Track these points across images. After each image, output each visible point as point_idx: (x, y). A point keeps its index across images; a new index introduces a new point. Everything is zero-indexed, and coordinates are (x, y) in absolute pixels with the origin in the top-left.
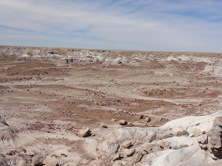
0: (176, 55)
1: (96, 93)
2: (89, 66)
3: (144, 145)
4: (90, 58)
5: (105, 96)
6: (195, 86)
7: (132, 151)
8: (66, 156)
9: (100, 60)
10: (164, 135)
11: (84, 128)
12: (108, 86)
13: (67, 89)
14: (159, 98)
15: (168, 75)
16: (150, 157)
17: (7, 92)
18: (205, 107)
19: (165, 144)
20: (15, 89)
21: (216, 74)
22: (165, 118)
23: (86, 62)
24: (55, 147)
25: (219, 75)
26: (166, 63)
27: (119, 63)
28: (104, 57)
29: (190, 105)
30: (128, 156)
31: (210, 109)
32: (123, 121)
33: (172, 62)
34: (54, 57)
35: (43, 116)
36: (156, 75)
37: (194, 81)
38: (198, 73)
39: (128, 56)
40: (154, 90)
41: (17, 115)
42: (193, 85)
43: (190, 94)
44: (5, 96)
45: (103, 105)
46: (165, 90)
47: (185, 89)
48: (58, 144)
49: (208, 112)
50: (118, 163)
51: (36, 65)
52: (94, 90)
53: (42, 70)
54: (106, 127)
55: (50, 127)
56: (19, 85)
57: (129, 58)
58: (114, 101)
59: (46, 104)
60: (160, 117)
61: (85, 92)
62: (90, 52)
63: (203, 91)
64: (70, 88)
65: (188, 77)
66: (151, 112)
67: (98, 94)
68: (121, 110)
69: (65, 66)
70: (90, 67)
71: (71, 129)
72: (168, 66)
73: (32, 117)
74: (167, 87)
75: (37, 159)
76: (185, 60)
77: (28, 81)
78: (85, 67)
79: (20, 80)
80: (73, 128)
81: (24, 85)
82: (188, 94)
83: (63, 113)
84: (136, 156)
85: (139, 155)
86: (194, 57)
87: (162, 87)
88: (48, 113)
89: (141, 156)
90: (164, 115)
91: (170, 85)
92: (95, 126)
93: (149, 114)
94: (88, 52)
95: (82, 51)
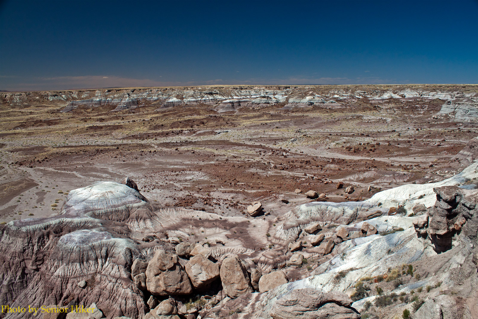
0: (397, 89)
1: (274, 152)
2: (265, 110)
3: (338, 229)
4: (266, 98)
5: (288, 155)
6: (425, 136)
7: (320, 238)
8: (224, 245)
9: (281, 101)
10: (369, 213)
11: (254, 204)
12: (292, 139)
13: (232, 146)
14: (369, 156)
15: (384, 121)
16: (346, 246)
17: (149, 153)
18: (440, 169)
19: (370, 227)
20: (160, 149)
21: (458, 117)
22: (376, 187)
23: (260, 105)
24: (208, 231)
25: (463, 118)
26: (381, 102)
27: (309, 105)
28: (287, 96)
29: (415, 166)
30: (314, 245)
31: (446, 172)
32: (311, 193)
33: (391, 100)
34: (214, 100)
35: (196, 186)
36: (365, 121)
37: (425, 130)
38: (431, 117)
39: (323, 93)
40: (362, 144)
41: (161, 186)
42: (423, 135)
43: (417, 149)
44: (147, 159)
45: (283, 169)
46: (379, 144)
47: (409, 142)
48: (213, 227)
49: (443, 176)
50: (298, 255)
51: (189, 113)
52: (271, 146)
53: (197, 120)
54: (287, 202)
55: (206, 202)
56: (164, 142)
57: (325, 96)
58: (301, 162)
59: (201, 168)
60: (368, 186)
61: (257, 150)
62: (265, 90)
63: (437, 144)
64: (237, 145)
65: (415, 123)
66: (356, 178)
67: (278, 152)
68: (311, 175)
69: (229, 112)
70: (267, 112)
71: (235, 206)
72: (384, 107)
73: (182, 187)
74: (382, 139)
75: (183, 249)
76: (411, 96)
77: (177, 137)
78: (258, 113)
79: (167, 136)
80: (238, 204)
81: (172, 142)
82: (414, 149)
83: (225, 182)
84: (324, 245)
85: (330, 243)
86: (424, 93)
87: (374, 139)
88: (204, 182)
89: (332, 245)
90: (375, 182)
91: (386, 135)
92: (270, 200)
93: (352, 180)
94: (263, 90)
95: (254, 88)
